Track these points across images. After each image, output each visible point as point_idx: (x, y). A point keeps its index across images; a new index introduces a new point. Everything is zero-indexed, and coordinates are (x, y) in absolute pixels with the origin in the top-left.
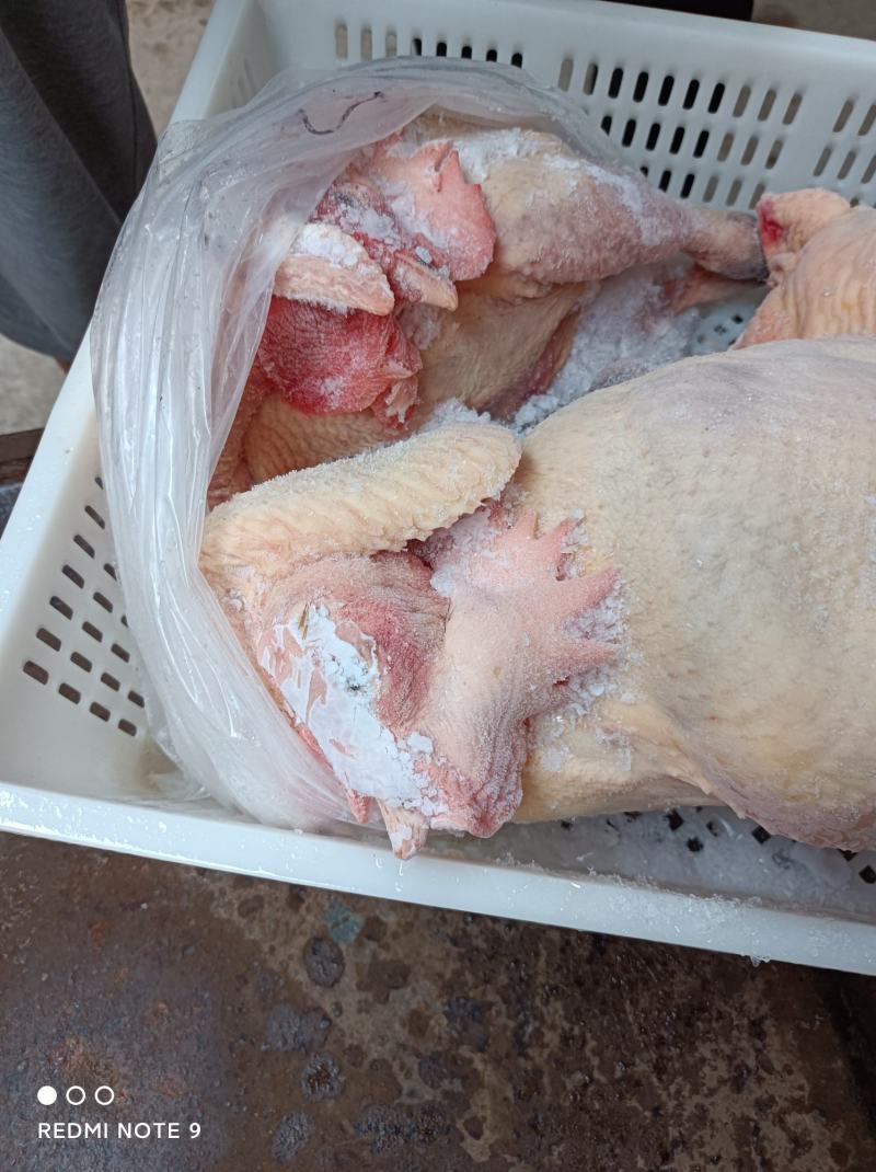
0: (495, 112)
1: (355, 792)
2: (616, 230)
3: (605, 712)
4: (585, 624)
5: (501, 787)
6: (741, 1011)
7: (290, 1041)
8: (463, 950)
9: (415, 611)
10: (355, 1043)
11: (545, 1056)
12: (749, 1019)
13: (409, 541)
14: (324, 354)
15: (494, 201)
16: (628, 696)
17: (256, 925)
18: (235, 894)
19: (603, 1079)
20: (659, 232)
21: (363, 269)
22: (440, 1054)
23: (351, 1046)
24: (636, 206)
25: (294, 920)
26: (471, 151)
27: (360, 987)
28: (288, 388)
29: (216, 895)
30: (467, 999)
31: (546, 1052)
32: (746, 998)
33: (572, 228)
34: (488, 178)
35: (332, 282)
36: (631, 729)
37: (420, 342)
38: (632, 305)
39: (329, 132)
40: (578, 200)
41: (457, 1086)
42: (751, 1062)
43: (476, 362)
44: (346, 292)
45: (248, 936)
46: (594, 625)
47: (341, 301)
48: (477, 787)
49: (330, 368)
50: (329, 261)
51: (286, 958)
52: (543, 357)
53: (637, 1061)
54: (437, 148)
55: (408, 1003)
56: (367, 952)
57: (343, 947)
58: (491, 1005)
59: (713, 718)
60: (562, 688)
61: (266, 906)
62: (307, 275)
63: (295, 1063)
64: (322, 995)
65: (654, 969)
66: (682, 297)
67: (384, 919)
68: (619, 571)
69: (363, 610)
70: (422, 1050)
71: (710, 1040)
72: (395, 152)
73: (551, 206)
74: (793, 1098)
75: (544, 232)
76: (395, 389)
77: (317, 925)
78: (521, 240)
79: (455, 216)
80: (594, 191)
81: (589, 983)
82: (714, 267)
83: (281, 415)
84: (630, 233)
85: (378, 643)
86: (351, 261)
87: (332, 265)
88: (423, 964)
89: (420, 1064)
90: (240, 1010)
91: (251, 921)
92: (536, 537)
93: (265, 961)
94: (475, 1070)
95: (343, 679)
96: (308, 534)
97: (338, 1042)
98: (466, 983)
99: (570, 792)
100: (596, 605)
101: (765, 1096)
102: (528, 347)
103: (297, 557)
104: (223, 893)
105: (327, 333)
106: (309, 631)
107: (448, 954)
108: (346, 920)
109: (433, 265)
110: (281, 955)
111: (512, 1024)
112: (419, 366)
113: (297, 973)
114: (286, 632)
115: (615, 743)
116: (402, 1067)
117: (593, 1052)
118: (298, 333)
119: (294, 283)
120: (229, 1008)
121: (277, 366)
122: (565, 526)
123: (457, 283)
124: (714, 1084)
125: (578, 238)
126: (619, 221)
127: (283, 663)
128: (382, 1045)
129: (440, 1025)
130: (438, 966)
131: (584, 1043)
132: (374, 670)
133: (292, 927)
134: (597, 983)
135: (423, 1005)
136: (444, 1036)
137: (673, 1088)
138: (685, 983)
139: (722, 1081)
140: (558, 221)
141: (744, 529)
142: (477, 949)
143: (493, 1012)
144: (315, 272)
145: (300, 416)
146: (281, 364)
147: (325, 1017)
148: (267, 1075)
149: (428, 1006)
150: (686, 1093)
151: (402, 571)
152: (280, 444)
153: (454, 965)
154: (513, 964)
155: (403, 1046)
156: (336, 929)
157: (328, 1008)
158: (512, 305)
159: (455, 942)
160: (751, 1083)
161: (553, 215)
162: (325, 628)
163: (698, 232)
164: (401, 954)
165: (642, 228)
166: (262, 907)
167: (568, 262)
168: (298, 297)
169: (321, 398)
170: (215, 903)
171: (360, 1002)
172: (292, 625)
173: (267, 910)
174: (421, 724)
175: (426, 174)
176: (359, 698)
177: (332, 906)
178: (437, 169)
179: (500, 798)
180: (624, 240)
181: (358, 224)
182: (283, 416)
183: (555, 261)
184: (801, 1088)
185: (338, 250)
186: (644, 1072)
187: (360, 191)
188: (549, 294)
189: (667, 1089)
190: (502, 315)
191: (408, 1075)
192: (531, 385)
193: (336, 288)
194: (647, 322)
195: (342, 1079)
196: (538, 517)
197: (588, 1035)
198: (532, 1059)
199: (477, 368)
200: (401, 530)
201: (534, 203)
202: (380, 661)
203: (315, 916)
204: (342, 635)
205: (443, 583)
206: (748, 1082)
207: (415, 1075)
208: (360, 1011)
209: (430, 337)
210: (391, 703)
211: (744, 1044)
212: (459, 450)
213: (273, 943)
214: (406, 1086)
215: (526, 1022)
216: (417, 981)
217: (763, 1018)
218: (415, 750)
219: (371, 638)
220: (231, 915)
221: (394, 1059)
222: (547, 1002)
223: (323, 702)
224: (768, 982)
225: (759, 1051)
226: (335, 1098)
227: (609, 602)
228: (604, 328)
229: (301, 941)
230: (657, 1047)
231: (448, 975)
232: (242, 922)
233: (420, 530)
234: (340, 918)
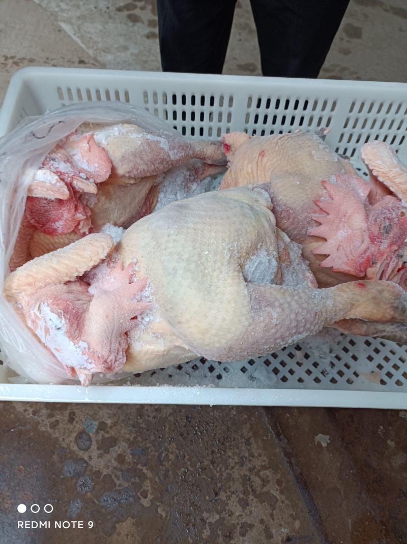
0: (109, 120)
1: (66, 366)
2: (159, 156)
3: (152, 327)
4: (138, 297)
5: (116, 357)
6: (242, 436)
7: (72, 473)
8: (137, 429)
9: (79, 300)
10: (97, 470)
11: (170, 464)
12: (245, 439)
13: (77, 277)
14: (53, 214)
15: (111, 153)
16: (158, 320)
17: (56, 431)
18: (48, 421)
19: (192, 469)
20: (178, 154)
21: (58, 184)
22: (129, 469)
23: (96, 471)
24: (166, 148)
25: (72, 427)
26: (100, 136)
27: (98, 449)
28: (42, 227)
29: (41, 422)
30: (139, 447)
31: (170, 462)
32: (243, 431)
33: (141, 158)
34: (108, 144)
35: (48, 190)
36: (161, 331)
37: (90, 205)
38: (179, 180)
39: (44, 137)
40: (142, 149)
41: (137, 480)
42: (247, 455)
43: (115, 209)
44: (52, 193)
45: (54, 436)
46: (141, 297)
47: (52, 196)
48: (106, 357)
49: (57, 218)
50: (46, 183)
51: (69, 442)
52: (145, 203)
53: (205, 461)
54: (88, 136)
55: (117, 452)
56: (100, 435)
57: (91, 434)
58: (149, 448)
59: (179, 323)
60: (135, 320)
61: (60, 423)
62: (39, 188)
63: (74, 480)
64: (83, 454)
65: (209, 426)
66: (202, 174)
67: (106, 422)
68: (148, 278)
69: (59, 302)
70: (123, 468)
71: (231, 449)
72: (73, 139)
73: (132, 152)
74: (262, 465)
75: (131, 161)
76: (82, 223)
77: (80, 428)
78: (122, 165)
79: (96, 160)
80: (149, 144)
81: (185, 435)
82: (209, 162)
83: (41, 237)
84: (165, 157)
85: (64, 312)
86: (54, 182)
87: (47, 184)
88: (122, 437)
89: (122, 474)
90: (52, 464)
91: (54, 430)
92: (123, 270)
93: (61, 444)
94: (144, 473)
95: (54, 326)
96: (40, 278)
97: (91, 470)
98: (139, 441)
99: (147, 357)
100: (142, 290)
101: (252, 466)
102: (137, 201)
103: (37, 287)
104: (43, 421)
105: (53, 206)
106: (42, 311)
107: (131, 432)
108: (91, 424)
109: (87, 179)
110: (67, 441)
111: (157, 454)
112: (89, 214)
113: (73, 447)
114: (34, 313)
115: (157, 337)
116: (116, 476)
117: (188, 460)
118: (42, 208)
119: (35, 191)
120: (48, 464)
121: (35, 220)
122: (131, 265)
123: (97, 184)
124: (233, 465)
125: (144, 162)
126: (160, 153)
127: (35, 324)
128: (108, 469)
129: (129, 458)
130: (128, 436)
131: (185, 457)
132: (63, 321)
133: (71, 430)
134: (188, 434)
135: (122, 452)
136: (131, 462)
137: (218, 469)
138: (221, 429)
139: (236, 463)
140: (136, 157)
141: (182, 259)
142: (142, 428)
143: (150, 450)
144: (42, 187)
145: (48, 237)
146: (37, 219)
147: (85, 462)
148: (64, 487)
149: (124, 452)
150: (223, 470)
151: (76, 287)
152: (42, 248)
153: (133, 435)
154: (156, 432)
155: (115, 468)
156: (88, 429)
157: (86, 458)
158: (127, 187)
159: (134, 427)
160: (247, 462)
161: (133, 155)
162: (46, 309)
163: (198, 151)
164: (113, 434)
165: (170, 155)
166: (59, 424)
167: (142, 170)
168: (37, 196)
169: (55, 229)
170: (40, 425)
171: (98, 454)
172: (36, 310)
173: (61, 425)
174: (83, 338)
175: (85, 145)
176: (61, 332)
177: (86, 420)
178: (88, 144)
179: (116, 361)
180: (163, 160)
181: (57, 168)
182: (42, 238)
183: (137, 170)
184: (265, 461)
185: (49, 178)
186: (207, 464)
187: (59, 155)
188: (140, 181)
189: (216, 469)
190: (123, 191)
191: (118, 479)
192: (142, 214)
193: (49, 192)
194: (188, 185)
195: (93, 484)
196: (123, 263)
197: (186, 454)
198: (165, 465)
199: (116, 211)
200: (72, 273)
201: (125, 151)
202: (65, 318)
203: (80, 425)
204: (52, 311)
205: (92, 290)
206: (245, 463)
207: (121, 478)
208: (98, 458)
209: (93, 203)
210: (70, 332)
211: (243, 448)
212: (90, 244)
213: (63, 437)
214: (118, 483)
215: (162, 452)
216: (120, 443)
217: (250, 438)
218: (82, 347)
219: (62, 311)
220: (47, 428)
221: (112, 474)
222: (170, 443)
223: (49, 335)
224: (251, 424)
225: (249, 450)
226: (90, 492)
227: (146, 289)
228: (169, 190)
229: (75, 435)
230: (212, 454)
231: (132, 439)
232: (50, 431)
233: (79, 272)
234: (89, 424)
